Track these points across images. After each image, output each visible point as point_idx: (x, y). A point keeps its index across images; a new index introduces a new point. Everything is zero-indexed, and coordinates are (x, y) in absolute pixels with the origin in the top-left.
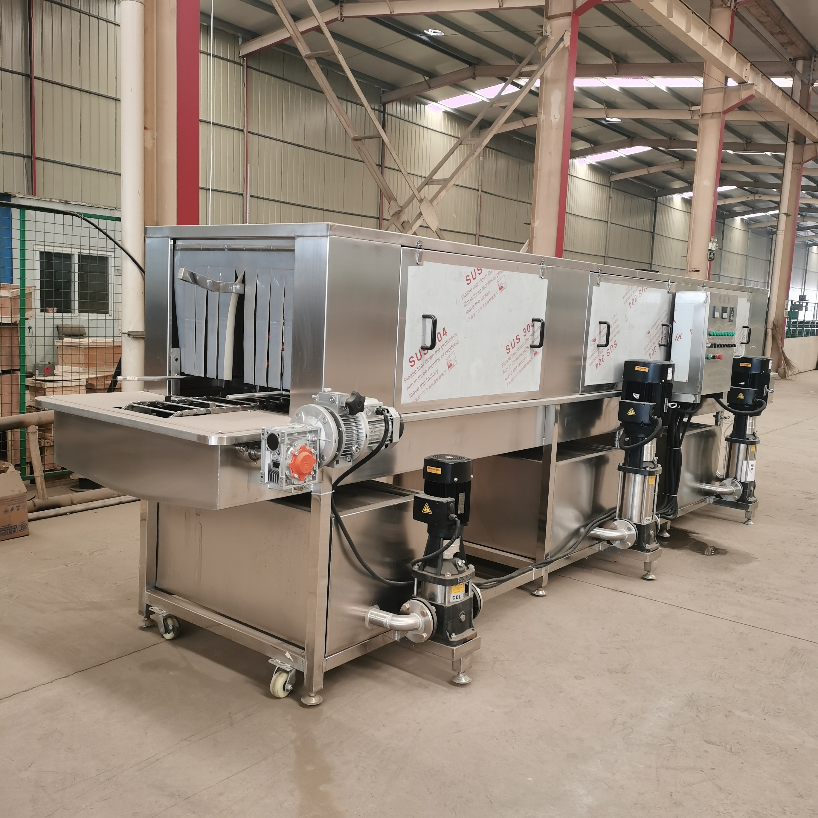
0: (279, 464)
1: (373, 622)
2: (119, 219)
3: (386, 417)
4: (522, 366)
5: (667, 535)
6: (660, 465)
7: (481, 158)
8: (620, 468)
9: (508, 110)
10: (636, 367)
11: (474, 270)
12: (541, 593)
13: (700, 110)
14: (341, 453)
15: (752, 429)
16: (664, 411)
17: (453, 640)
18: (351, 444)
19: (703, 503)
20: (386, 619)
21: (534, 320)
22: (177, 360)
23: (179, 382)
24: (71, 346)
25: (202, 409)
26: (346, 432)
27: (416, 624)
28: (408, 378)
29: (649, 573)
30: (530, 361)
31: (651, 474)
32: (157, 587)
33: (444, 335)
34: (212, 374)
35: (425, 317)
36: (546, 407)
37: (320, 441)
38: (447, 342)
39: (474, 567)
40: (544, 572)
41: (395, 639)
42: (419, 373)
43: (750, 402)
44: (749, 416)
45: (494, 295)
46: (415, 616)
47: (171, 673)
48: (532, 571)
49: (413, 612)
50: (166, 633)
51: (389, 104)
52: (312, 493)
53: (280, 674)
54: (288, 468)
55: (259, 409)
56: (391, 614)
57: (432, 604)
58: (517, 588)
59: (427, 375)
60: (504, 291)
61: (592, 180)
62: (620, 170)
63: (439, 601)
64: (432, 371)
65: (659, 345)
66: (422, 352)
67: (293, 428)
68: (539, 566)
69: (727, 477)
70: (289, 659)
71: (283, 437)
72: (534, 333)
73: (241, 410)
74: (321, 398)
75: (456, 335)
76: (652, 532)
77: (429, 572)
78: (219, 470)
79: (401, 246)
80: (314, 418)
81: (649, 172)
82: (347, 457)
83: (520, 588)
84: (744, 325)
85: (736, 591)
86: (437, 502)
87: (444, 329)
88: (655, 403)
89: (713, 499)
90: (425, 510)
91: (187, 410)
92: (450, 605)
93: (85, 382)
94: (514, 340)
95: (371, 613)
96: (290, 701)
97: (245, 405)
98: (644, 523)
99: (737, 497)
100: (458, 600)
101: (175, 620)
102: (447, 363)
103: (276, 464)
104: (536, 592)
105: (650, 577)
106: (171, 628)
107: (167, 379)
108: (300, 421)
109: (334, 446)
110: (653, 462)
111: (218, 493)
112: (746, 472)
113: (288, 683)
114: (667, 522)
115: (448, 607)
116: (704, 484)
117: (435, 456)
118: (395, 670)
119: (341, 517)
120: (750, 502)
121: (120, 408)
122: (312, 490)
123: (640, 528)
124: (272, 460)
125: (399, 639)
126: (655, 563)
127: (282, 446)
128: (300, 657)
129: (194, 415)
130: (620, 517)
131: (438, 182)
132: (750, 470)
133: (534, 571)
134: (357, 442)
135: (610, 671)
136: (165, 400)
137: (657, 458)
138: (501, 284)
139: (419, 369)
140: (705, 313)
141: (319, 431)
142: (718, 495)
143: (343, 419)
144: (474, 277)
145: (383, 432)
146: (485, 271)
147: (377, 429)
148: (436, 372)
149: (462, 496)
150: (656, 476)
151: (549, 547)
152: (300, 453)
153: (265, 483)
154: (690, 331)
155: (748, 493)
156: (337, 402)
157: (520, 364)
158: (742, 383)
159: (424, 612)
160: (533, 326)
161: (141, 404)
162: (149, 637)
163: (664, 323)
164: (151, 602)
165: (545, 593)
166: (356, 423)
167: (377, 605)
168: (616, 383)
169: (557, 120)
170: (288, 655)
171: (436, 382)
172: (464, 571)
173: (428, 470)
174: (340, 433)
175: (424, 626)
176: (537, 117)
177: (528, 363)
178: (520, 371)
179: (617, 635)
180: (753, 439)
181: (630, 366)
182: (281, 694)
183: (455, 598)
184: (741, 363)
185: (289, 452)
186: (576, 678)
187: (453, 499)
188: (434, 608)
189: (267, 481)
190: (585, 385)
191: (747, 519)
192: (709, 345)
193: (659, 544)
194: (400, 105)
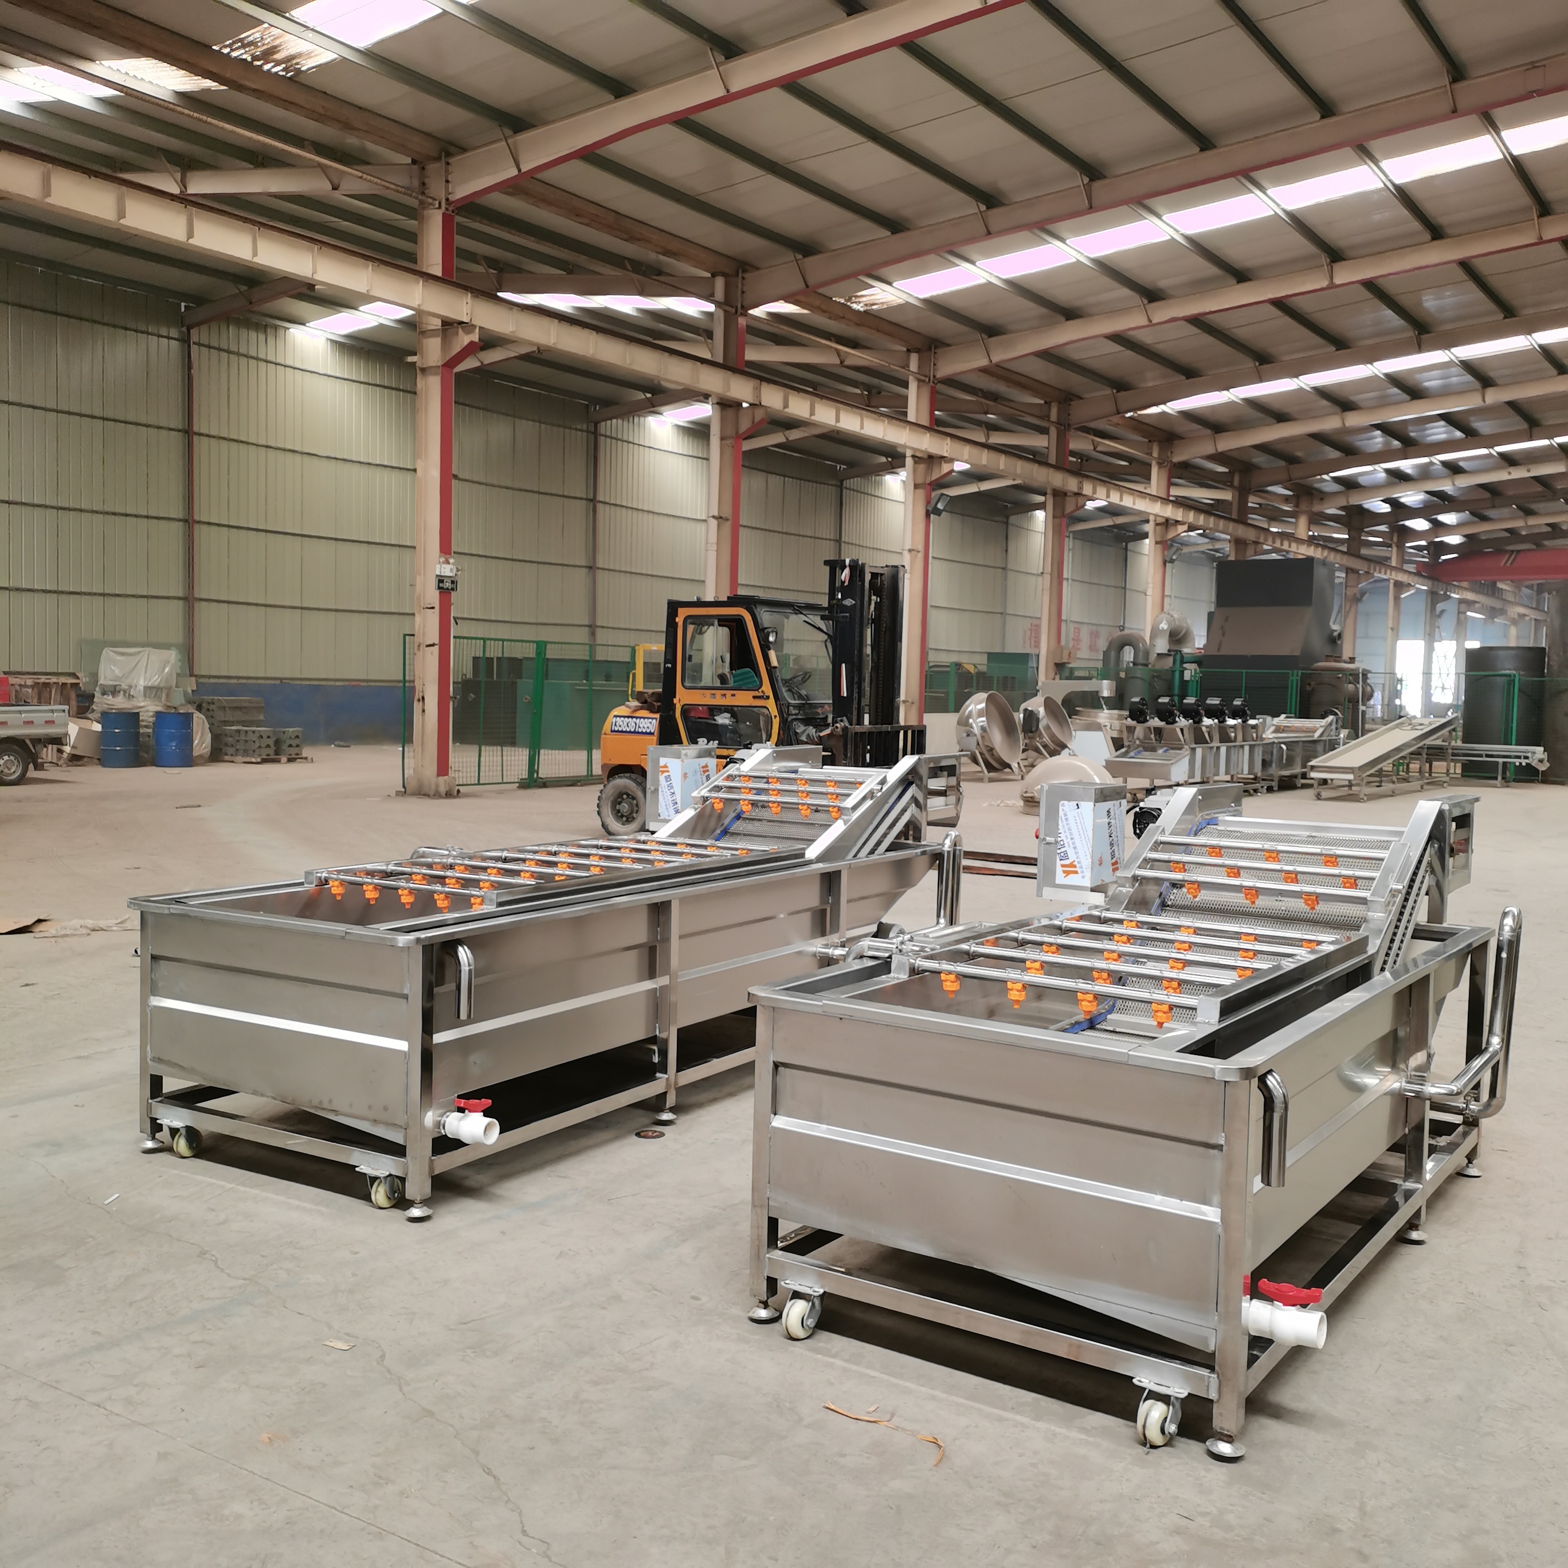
51: (201, 327)
61: (690, 452)
194: (228, 327)
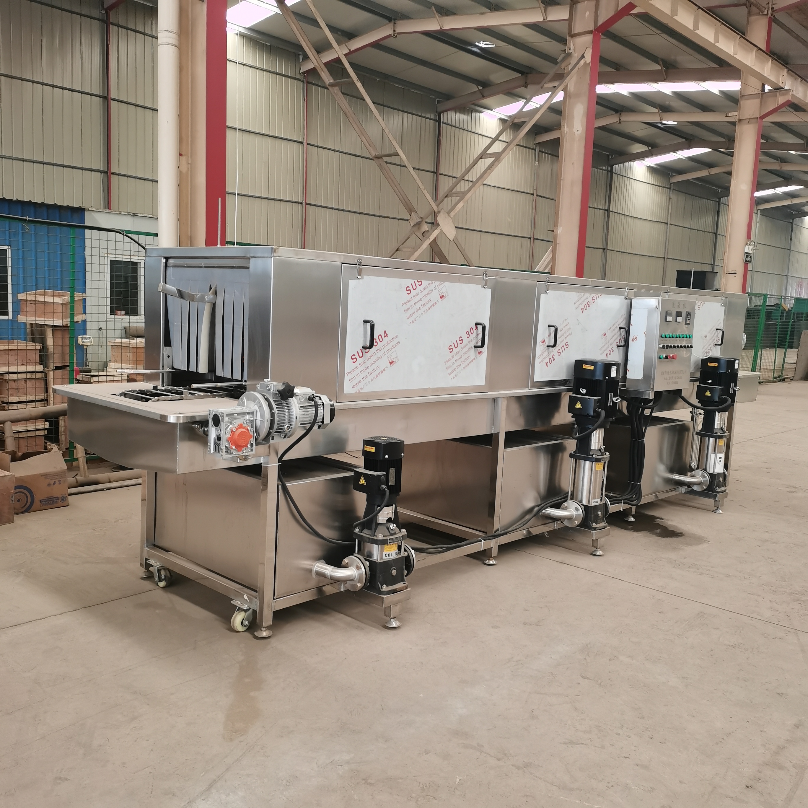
0: (220, 437)
1: (320, 574)
2: (156, 235)
3: (316, 403)
4: (466, 363)
5: (632, 519)
6: (609, 453)
7: (537, 163)
8: (571, 456)
9: (527, 125)
10: (584, 365)
11: (415, 282)
12: (491, 562)
13: (737, 116)
14: (275, 430)
15: (720, 424)
16: (609, 405)
17: (384, 590)
18: (284, 423)
19: (674, 492)
20: (327, 571)
21: (477, 324)
22: (169, 357)
23: (171, 374)
24: (121, 346)
25: (177, 396)
26: (278, 414)
27: (352, 575)
28: (351, 373)
29: (597, 550)
30: (474, 359)
31: (598, 460)
32: (155, 545)
33: (385, 337)
34: (193, 369)
35: (365, 322)
36: (495, 400)
37: (257, 421)
38: (389, 343)
39: (405, 530)
40: (493, 544)
41: (341, 590)
42: (361, 368)
43: (717, 399)
44: (717, 412)
45: (436, 303)
46: (352, 569)
47: (157, 611)
48: (481, 542)
49: (351, 566)
50: (159, 582)
51: (444, 113)
52: (262, 465)
53: (239, 612)
54: (227, 441)
55: (227, 397)
56: (333, 567)
57: (366, 560)
58: (466, 556)
59: (369, 370)
60: (445, 300)
61: (651, 182)
62: (680, 172)
63: (375, 558)
64: (374, 366)
65: (617, 346)
66: (364, 351)
67: (235, 410)
68: (488, 538)
69: (698, 468)
70: (246, 600)
71: (223, 416)
72: (477, 335)
73: (211, 397)
74: (261, 387)
75: (397, 336)
76: (599, 513)
77: (366, 534)
78: (178, 443)
79: (341, 263)
80: (252, 402)
81: (709, 173)
82: (281, 434)
83: (469, 556)
84: (719, 328)
85: (674, 567)
86: (370, 475)
87: (385, 331)
88: (600, 398)
89: (685, 488)
90: (361, 482)
91: (163, 396)
92: (382, 561)
93: (127, 377)
94: (456, 341)
95: (317, 566)
96: (247, 634)
97: (215, 394)
98: (591, 504)
99: (704, 487)
100: (390, 557)
101: (167, 571)
102: (389, 360)
103: (219, 438)
104: (487, 562)
105: (598, 553)
106: (163, 577)
107: (161, 372)
108: (243, 405)
109: (267, 425)
110: (600, 450)
111: (178, 461)
112: (714, 464)
113: (245, 620)
114: (631, 508)
115: (380, 562)
116: (675, 474)
117: (372, 438)
118: (342, 616)
119: (287, 485)
120: (718, 492)
121: (115, 394)
122: (262, 462)
123: (586, 508)
124: (217, 435)
125: (344, 590)
126: (601, 541)
127: (222, 423)
128: (254, 598)
129: (169, 400)
130: (572, 499)
131: (457, 193)
132: (718, 462)
133: (482, 542)
134: (289, 422)
135: (525, 624)
136: (152, 389)
137: (604, 447)
138: (442, 294)
139: (360, 365)
140: (657, 317)
141: (255, 413)
142: (689, 485)
143: (276, 403)
144: (414, 288)
145: (314, 415)
146: (425, 283)
147: (310, 412)
148: (378, 368)
149: (392, 471)
150: (605, 463)
151: (499, 522)
152: (237, 429)
153: (212, 452)
154: (645, 333)
155: (716, 483)
156: (272, 390)
157: (464, 362)
158: (709, 382)
159: (358, 566)
160: (477, 329)
161: (132, 391)
162: (147, 584)
163: (621, 326)
164: (149, 557)
165: (495, 562)
166: (288, 407)
167: (322, 560)
168: (568, 380)
169: (579, 132)
170: (245, 597)
171: (378, 375)
172: (395, 533)
173: (365, 449)
174: (272, 415)
175: (358, 577)
176: (560, 129)
177: (472, 361)
178: (464, 368)
179: (546, 597)
180: (721, 434)
181: (579, 364)
182: (240, 628)
183: (388, 555)
184: (709, 363)
185: (229, 429)
186: (493, 627)
187: (385, 473)
188: (368, 563)
189: (213, 451)
190: (534, 381)
191: (716, 508)
192: (661, 346)
193: (607, 524)
194: (456, 113)
